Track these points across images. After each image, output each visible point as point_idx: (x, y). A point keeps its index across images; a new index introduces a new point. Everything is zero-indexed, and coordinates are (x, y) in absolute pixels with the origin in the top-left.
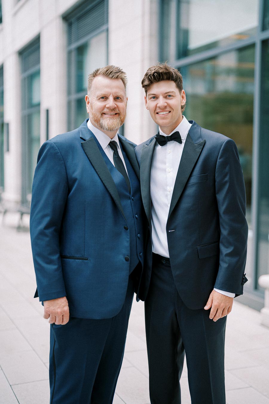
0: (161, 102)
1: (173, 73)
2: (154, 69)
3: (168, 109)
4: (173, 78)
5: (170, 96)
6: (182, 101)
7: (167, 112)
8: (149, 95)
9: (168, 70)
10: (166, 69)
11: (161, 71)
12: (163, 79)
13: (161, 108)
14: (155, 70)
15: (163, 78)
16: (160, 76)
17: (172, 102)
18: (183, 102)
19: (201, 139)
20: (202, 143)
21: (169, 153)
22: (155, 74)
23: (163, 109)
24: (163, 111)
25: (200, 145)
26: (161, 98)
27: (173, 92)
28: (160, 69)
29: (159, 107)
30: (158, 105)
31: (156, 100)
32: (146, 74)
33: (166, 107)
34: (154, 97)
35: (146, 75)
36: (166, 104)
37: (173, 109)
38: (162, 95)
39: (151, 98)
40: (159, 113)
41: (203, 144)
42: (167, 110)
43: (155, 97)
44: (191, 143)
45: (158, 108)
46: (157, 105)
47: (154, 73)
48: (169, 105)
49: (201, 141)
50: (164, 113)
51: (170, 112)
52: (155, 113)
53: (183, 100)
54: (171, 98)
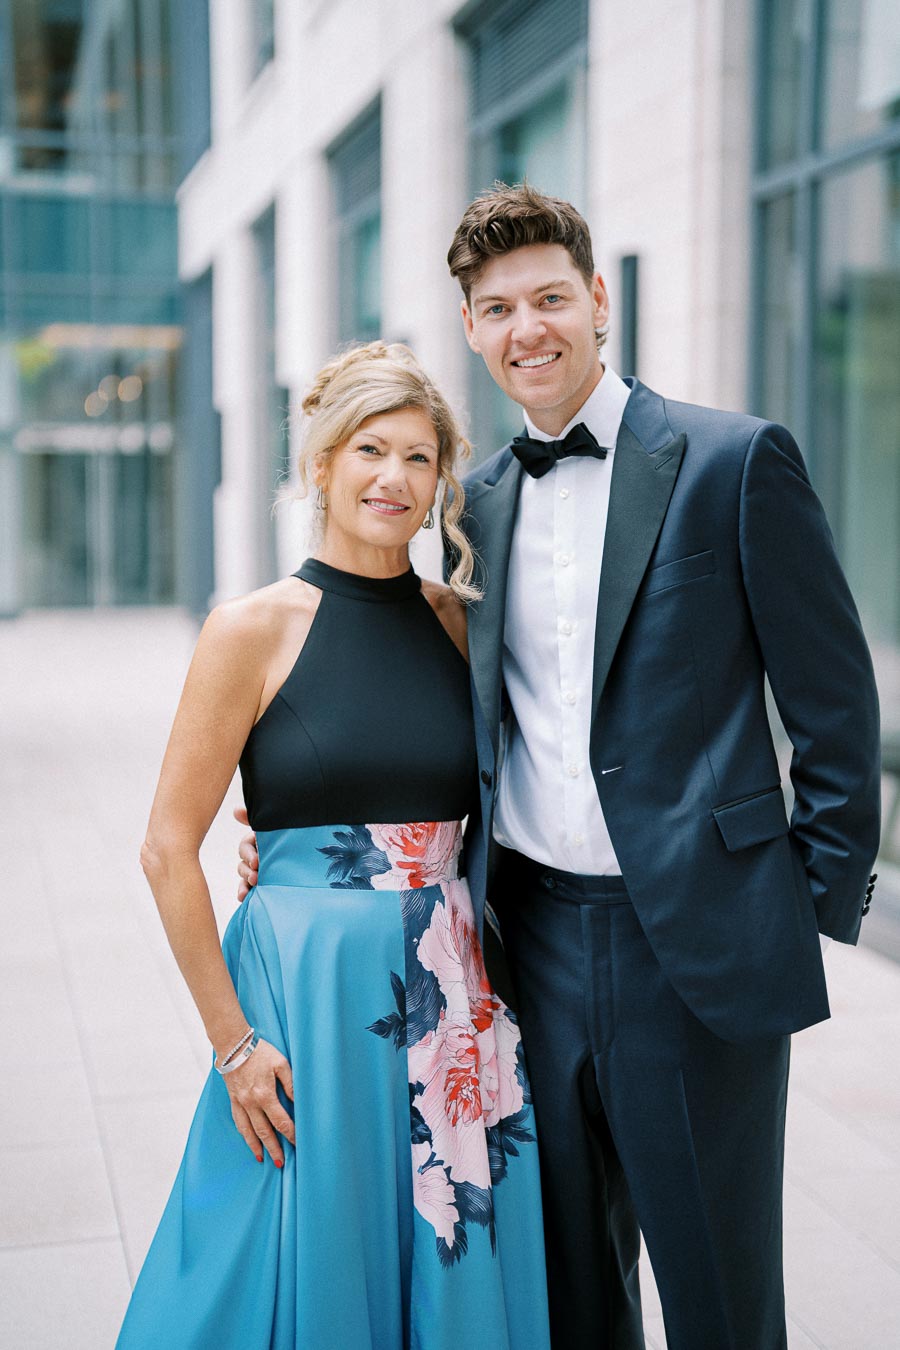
0: (526, 322)
1: (556, 218)
2: (489, 208)
3: (553, 346)
4: (560, 233)
5: (552, 298)
6: (597, 311)
7: (551, 357)
8: (478, 301)
9: (538, 208)
10: (531, 204)
11: (513, 213)
12: (524, 242)
13: (526, 343)
14: (491, 211)
15: (523, 236)
16: (512, 233)
17: (563, 319)
18: (598, 315)
19: (670, 434)
20: (677, 445)
21: (565, 499)
22: (495, 226)
23: (534, 348)
24: (534, 356)
25: (670, 453)
26: (523, 307)
27: (562, 283)
28: (510, 205)
29: (519, 342)
30: (514, 336)
31: (506, 317)
32: (461, 226)
33: (542, 339)
34: (496, 309)
35: (463, 230)
36: (542, 330)
37: (568, 344)
38: (527, 299)
39: (488, 312)
40: (521, 363)
41: (681, 450)
42: (546, 348)
43: (502, 307)
44: (636, 452)
45: (514, 347)
46: (510, 334)
47: (490, 221)
48: (554, 334)
49: (670, 438)
50: (539, 361)
51: (559, 355)
52: (506, 363)
53: (601, 309)
54: (557, 305)
